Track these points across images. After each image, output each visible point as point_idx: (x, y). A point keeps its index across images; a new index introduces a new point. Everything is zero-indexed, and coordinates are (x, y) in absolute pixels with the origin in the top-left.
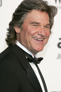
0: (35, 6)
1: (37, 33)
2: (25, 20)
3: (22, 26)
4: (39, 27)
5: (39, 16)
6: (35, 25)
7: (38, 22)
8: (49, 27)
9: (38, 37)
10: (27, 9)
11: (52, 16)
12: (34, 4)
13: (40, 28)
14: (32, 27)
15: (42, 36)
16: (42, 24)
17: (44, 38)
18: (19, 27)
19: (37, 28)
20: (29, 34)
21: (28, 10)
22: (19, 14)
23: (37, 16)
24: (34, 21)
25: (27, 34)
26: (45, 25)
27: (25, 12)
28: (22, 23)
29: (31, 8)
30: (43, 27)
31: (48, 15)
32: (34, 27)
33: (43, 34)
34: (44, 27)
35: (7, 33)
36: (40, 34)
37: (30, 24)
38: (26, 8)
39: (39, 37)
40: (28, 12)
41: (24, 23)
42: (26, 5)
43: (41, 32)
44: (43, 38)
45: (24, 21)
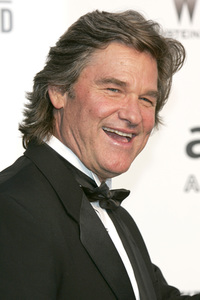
0: (120, 30)
1: (116, 114)
2: (85, 70)
3: (74, 86)
4: (123, 96)
5: (127, 63)
6: (113, 90)
7: (122, 78)
8: (154, 100)
9: (118, 127)
10: (93, 37)
11: (166, 71)
12: (118, 25)
13: (126, 100)
14: (102, 92)
15: (130, 124)
16: (134, 87)
17: (136, 131)
18: (65, 89)
19: (118, 99)
20: (92, 113)
21: (96, 42)
22: (67, 50)
23: (121, 61)
24: (110, 75)
25: (85, 112)
26: (142, 92)
27: (88, 45)
28: (74, 79)
29: (106, 35)
30: (135, 97)
31: (154, 65)
32: (110, 93)
33: (133, 118)
34: (140, 98)
35: (27, 106)
36: (123, 116)
37: (97, 82)
38: (91, 36)
39: (121, 125)
40: (95, 46)
41: (80, 79)
42: (92, 26)
43: (127, 112)
44: (131, 130)
45: (82, 74)
